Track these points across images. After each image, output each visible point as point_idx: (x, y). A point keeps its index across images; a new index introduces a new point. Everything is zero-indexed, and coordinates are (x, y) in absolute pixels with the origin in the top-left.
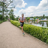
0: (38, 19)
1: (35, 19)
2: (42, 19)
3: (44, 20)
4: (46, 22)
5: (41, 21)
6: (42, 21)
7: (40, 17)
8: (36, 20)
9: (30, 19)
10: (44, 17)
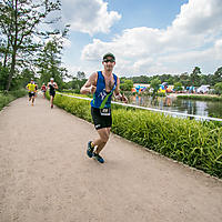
0: (171, 88)
1: (156, 86)
2: (187, 85)
3: (198, 90)
4: (207, 100)
5: (185, 98)
7: (177, 79)
8: (162, 91)
9: (136, 85)
10: (195, 79)
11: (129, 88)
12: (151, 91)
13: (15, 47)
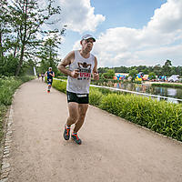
0: (146, 77)
1: (134, 75)
3: (169, 79)
4: (176, 87)
6: (162, 86)
7: (151, 69)
8: (138, 79)
9: (117, 74)
11: (111, 77)
12: (129, 79)
13: (24, 43)
